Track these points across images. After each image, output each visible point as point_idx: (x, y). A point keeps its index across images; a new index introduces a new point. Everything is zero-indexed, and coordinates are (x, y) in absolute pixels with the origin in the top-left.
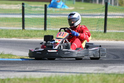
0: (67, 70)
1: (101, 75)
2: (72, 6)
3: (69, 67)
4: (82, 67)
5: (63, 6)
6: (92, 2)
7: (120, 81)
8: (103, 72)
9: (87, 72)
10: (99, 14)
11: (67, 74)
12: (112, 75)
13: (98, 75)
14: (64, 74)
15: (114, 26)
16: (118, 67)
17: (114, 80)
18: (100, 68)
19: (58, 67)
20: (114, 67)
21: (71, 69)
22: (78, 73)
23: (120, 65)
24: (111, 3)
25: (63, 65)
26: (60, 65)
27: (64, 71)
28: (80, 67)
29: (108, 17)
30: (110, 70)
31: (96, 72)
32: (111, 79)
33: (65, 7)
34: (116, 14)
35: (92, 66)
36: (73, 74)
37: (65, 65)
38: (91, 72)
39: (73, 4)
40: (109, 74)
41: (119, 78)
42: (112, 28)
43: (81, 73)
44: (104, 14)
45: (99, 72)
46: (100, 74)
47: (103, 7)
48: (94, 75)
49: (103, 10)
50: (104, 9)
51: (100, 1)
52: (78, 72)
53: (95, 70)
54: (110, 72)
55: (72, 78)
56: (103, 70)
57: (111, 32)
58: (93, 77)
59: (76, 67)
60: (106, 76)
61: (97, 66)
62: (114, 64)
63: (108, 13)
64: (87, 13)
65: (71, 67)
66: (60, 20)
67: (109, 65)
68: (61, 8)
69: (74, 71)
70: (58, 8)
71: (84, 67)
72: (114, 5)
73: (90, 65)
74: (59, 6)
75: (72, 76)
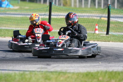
0: (11, 68)
1: (43, 73)
2: (17, 6)
3: (12, 64)
4: (26, 65)
5: (7, 5)
6: (37, 2)
7: (62, 78)
8: (46, 70)
9: (31, 70)
10: (43, 13)
11: (10, 71)
12: (55, 73)
13: (41, 73)
14: (7, 71)
15: (58, 25)
16: (61, 65)
17: (56, 78)
18: (43, 66)
19: (2, 65)
20: (57, 65)
21: (14, 67)
22: (21, 71)
23: (63, 64)
24: (55, 3)
25: (7, 63)
26: (4, 63)
27: (7, 69)
28: (23, 65)
29: (52, 17)
30: (53, 68)
31: (39, 70)
32: (53, 76)
33: (9, 6)
34: (60, 14)
35: (35, 64)
36: (16, 72)
37: (8, 63)
38: (34, 70)
39: (18, 3)
40: (51, 72)
41: (62, 76)
42: (55, 28)
43: (24, 71)
44: (48, 14)
45: (42, 70)
46: (42, 71)
47: (47, 7)
48: (36, 72)
49: (47, 10)
50: (48, 8)
51: (45, 1)
52: (21, 69)
53: (38, 68)
54: (52, 70)
55: (15, 75)
56: (46, 68)
57: (55, 32)
58: (35, 74)
59: (19, 65)
60: (49, 74)
61: (40, 64)
62: (57, 62)
63: (52, 13)
64: (31, 12)
65: (14, 65)
66: (5, 18)
67: (52, 63)
68: (5, 8)
69: (17, 69)
70: (3, 7)
71: (28, 65)
72: (59, 5)
73: (33, 63)
74: (3, 5)
75: (15, 73)
